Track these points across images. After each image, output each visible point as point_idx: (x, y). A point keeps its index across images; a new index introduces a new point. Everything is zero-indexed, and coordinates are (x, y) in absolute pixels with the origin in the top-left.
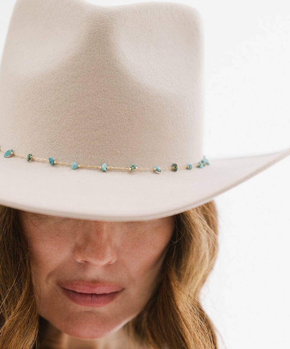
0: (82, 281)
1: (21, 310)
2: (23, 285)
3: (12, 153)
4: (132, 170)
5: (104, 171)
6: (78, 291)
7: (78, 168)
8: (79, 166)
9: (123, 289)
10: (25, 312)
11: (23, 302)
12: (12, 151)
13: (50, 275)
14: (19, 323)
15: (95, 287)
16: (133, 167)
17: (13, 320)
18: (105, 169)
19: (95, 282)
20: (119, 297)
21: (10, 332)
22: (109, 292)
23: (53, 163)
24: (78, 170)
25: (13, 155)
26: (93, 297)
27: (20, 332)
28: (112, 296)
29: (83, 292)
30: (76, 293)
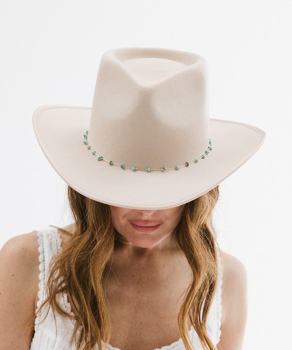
0: (140, 221)
1: (106, 237)
2: (107, 224)
3: (102, 158)
4: (164, 170)
5: (149, 172)
6: (138, 225)
7: (135, 170)
8: (136, 169)
9: (162, 223)
10: (108, 238)
11: (106, 233)
12: (102, 157)
13: (124, 216)
14: (104, 244)
15: (147, 224)
16: (164, 168)
17: (101, 242)
18: (149, 171)
19: (147, 221)
20: (161, 227)
21: (100, 248)
22: (154, 225)
23: (123, 167)
24: (136, 171)
25: (102, 160)
26: (147, 228)
27: (105, 248)
28: (156, 227)
29: (141, 226)
30: (138, 226)
